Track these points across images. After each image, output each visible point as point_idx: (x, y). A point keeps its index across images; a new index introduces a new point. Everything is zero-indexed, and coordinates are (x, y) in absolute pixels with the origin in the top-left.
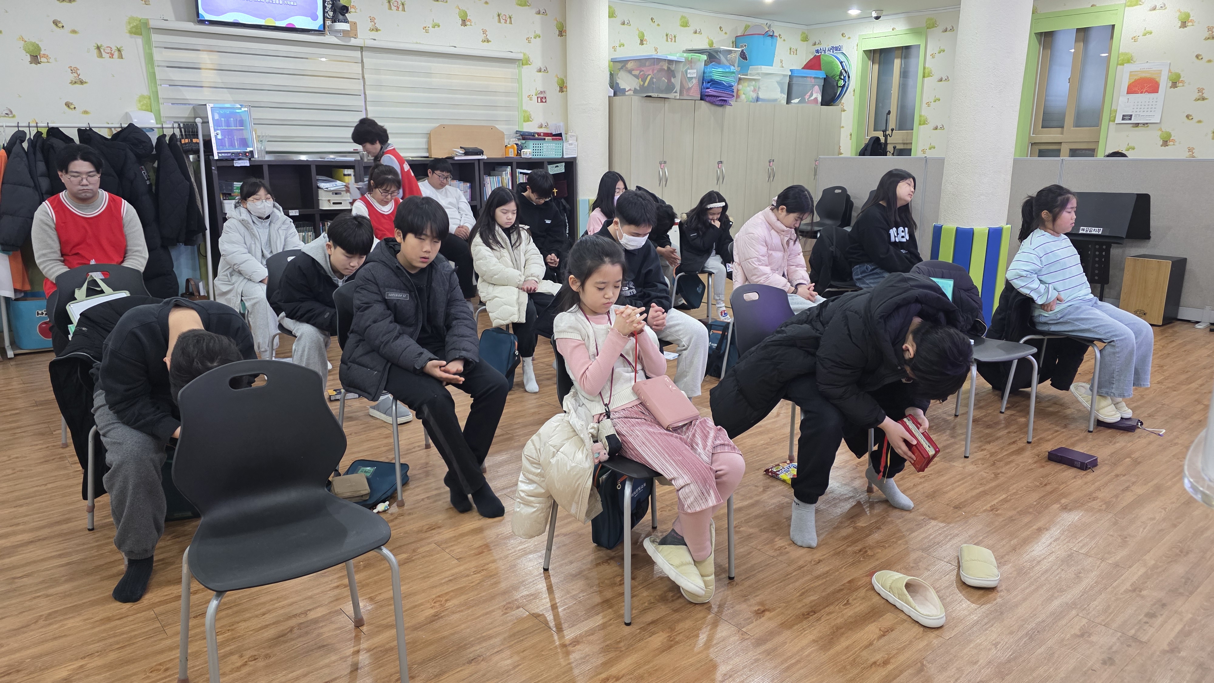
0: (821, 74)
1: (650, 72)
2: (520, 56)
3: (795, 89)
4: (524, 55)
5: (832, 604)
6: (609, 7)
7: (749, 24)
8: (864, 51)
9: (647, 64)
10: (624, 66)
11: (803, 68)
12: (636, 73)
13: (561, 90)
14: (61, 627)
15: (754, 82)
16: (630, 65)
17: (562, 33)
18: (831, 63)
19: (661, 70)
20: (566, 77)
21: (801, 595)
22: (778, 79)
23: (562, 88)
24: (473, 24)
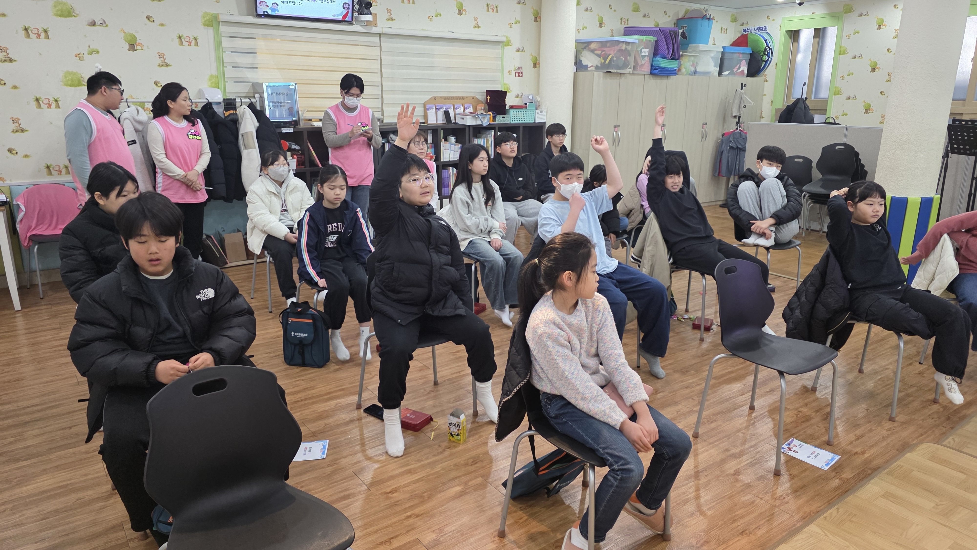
0: (748, 50)
1: (611, 52)
2: (504, 39)
3: (726, 63)
4: (507, 37)
7: (689, 8)
8: (786, 31)
9: (608, 45)
10: (588, 46)
11: (733, 45)
12: (599, 52)
13: (535, 66)
15: (693, 58)
16: (593, 46)
17: (537, 18)
18: (757, 42)
19: (621, 50)
20: (539, 55)
22: (712, 55)
23: (536, 64)
24: (467, 13)
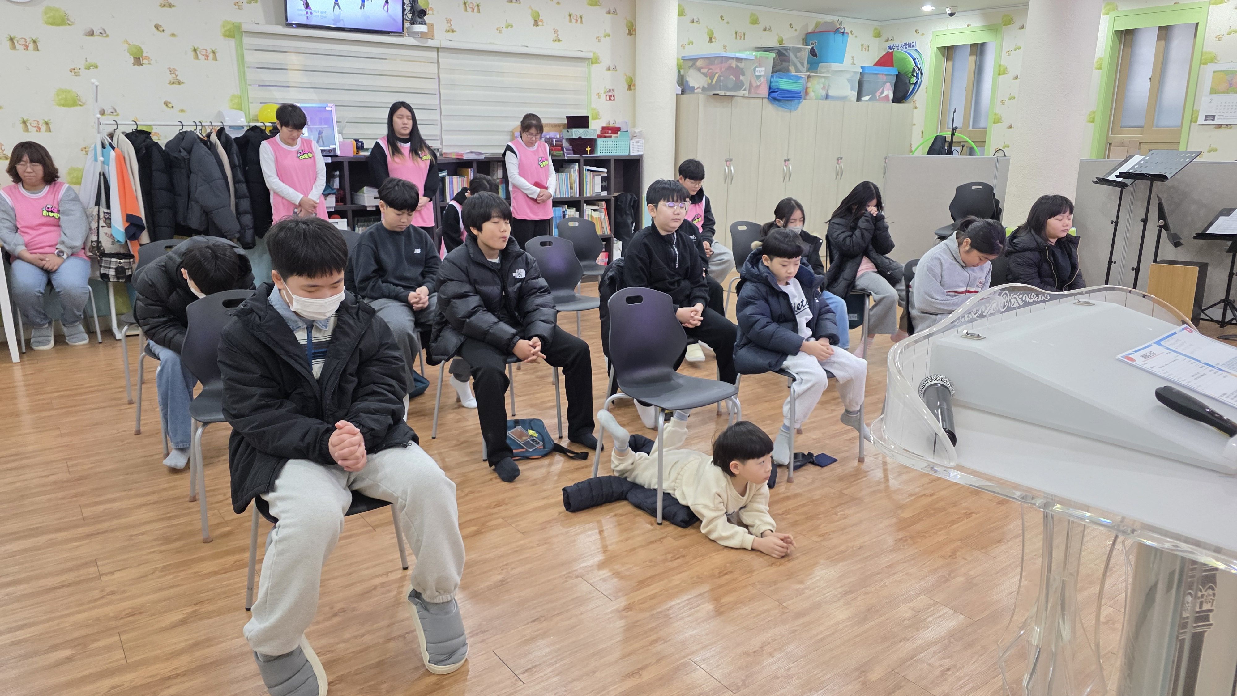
0: (894, 71)
1: (718, 70)
2: (590, 55)
3: (866, 87)
4: (594, 53)
6: (679, 6)
7: (820, 20)
8: (938, 48)
9: (716, 62)
10: (694, 64)
11: (875, 65)
12: (705, 71)
13: (630, 88)
15: (823, 80)
16: (699, 63)
17: (631, 31)
18: (904, 60)
19: (730, 68)
20: (634, 74)
22: (848, 76)
23: (631, 86)
24: (545, 24)
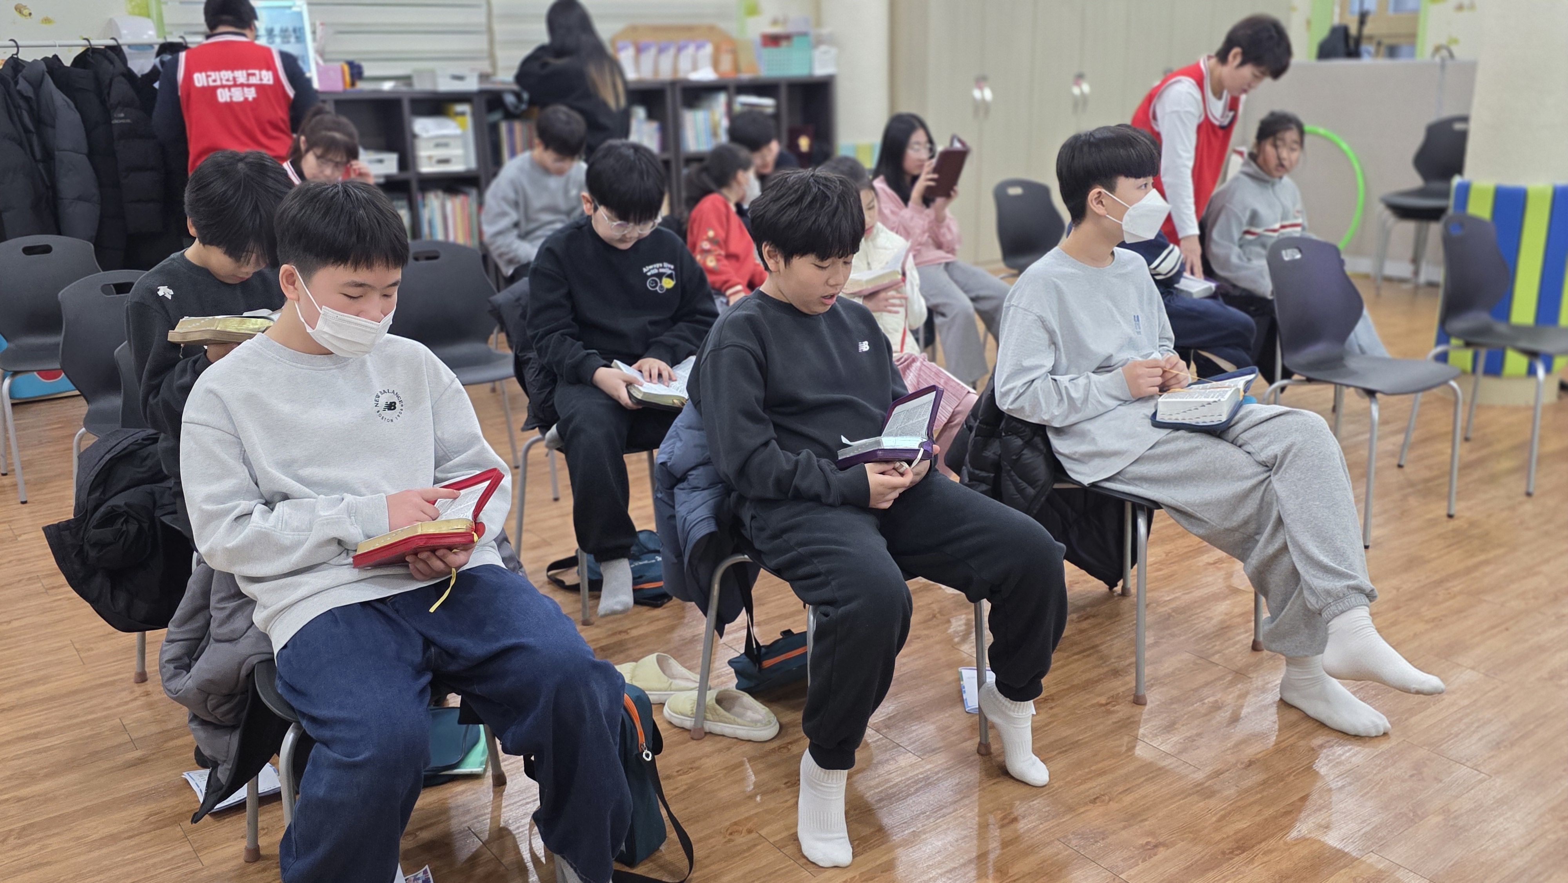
5: (1273, 835)
14: (41, 849)
21: (1219, 820)
